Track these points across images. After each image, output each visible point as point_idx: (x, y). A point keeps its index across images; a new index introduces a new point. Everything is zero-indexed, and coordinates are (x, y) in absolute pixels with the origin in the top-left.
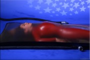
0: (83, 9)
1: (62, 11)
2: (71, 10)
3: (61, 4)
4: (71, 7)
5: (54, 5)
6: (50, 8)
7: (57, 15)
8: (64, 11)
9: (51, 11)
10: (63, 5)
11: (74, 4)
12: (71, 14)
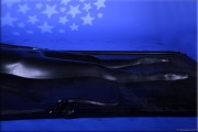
0: (88, 20)
1: (41, 23)
2: (63, 20)
3: (39, 6)
4: (63, 15)
5: (24, 9)
6: (12, 16)
7: (30, 32)
8: (46, 23)
9: (15, 23)
10: (44, 8)
11: (68, 9)
12: (62, 31)
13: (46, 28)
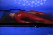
2: (36, 4)
7: (29, 7)
8: (32, 5)
11: (37, 2)
12: (36, 7)
13: (32, 6)
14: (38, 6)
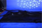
1: (29, 7)
2: (33, 7)
3: (29, 5)
4: (33, 6)
5: (27, 5)
7: (27, 9)
9: (25, 7)
10: (30, 5)
12: (33, 8)
13: (30, 8)
14: (35, 8)
